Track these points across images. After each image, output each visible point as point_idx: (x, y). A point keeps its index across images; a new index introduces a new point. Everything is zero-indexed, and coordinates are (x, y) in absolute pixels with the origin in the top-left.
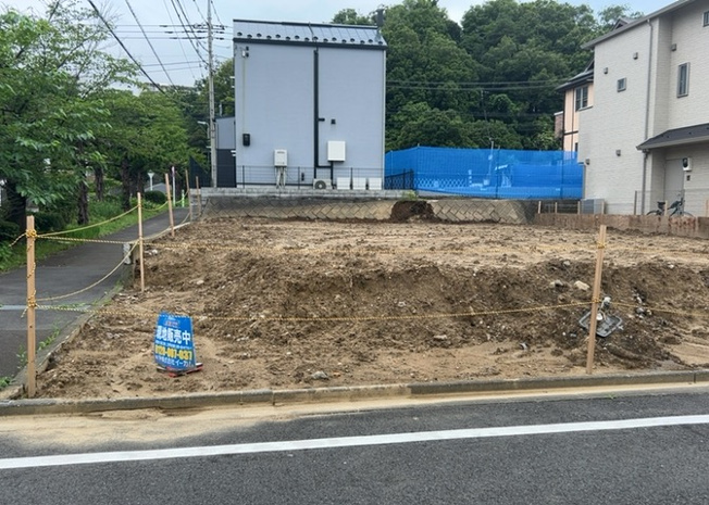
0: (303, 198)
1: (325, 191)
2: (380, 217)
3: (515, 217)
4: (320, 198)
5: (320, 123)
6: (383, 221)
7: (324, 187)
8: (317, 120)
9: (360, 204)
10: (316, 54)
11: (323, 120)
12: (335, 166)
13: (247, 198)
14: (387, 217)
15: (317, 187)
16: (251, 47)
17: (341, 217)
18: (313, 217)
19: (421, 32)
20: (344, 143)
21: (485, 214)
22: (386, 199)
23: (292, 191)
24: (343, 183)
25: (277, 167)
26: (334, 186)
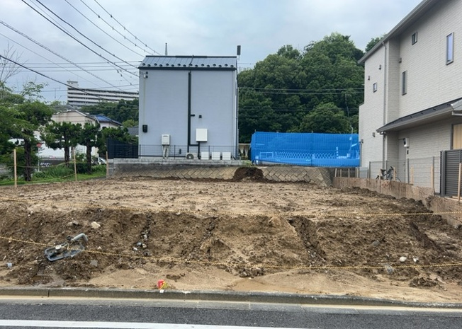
0: (177, 165)
1: (191, 160)
2: (226, 178)
3: (321, 179)
4: (188, 165)
5: (192, 118)
6: (228, 180)
7: (192, 158)
8: (190, 116)
9: (213, 169)
10: (190, 75)
11: (194, 115)
12: (201, 145)
13: (142, 165)
14: (231, 178)
15: (188, 158)
16: (149, 72)
17: (200, 177)
18: (182, 177)
19: (334, 57)
20: (206, 130)
21: (299, 177)
22: (232, 166)
23: (171, 161)
24: (205, 156)
25: (164, 145)
26: (199, 157)
